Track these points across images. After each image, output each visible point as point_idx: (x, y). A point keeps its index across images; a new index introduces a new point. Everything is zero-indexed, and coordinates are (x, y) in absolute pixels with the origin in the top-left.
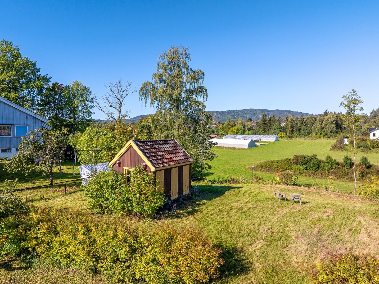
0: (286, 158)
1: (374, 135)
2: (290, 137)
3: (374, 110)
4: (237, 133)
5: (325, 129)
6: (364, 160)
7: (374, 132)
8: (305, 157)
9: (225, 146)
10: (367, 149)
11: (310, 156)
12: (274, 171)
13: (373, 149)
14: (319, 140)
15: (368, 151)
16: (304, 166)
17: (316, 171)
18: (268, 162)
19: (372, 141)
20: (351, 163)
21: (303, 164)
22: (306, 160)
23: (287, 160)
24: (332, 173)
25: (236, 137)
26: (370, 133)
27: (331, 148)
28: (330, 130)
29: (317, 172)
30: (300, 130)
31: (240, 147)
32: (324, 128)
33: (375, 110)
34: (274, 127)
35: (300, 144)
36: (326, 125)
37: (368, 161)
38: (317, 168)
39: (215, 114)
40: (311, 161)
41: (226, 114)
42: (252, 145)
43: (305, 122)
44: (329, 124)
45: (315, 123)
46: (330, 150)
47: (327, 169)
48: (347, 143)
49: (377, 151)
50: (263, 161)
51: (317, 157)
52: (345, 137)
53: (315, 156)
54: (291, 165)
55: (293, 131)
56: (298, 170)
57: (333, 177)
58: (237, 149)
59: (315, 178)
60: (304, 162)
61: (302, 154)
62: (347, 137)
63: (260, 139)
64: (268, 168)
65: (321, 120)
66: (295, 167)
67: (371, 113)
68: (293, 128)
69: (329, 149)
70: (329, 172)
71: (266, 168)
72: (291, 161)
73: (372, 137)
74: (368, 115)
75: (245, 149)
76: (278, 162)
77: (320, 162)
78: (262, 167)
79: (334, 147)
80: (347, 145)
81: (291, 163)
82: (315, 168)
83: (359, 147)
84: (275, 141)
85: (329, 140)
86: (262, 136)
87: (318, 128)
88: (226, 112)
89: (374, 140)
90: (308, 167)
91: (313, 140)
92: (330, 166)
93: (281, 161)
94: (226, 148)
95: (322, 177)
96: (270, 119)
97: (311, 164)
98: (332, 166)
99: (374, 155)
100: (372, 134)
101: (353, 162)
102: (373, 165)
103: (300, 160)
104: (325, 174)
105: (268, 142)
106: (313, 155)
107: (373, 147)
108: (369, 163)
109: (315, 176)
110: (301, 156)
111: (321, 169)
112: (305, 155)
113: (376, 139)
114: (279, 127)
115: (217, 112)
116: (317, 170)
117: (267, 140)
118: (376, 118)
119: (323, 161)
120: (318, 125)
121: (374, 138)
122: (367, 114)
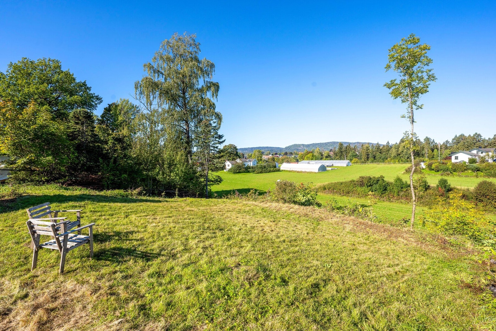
0: (350, 179)
1: (456, 158)
2: (364, 162)
3: (456, 136)
4: (312, 159)
5: (401, 156)
6: (443, 183)
7: (456, 155)
8: (371, 178)
9: (298, 170)
10: (447, 172)
11: (376, 177)
12: (336, 192)
13: (454, 173)
14: (393, 165)
15: (448, 175)
16: (369, 188)
17: (382, 194)
18: (332, 183)
19: (454, 165)
20: (426, 185)
21: (368, 186)
22: (371, 182)
23: (351, 181)
24: (402, 196)
25: (310, 163)
26: (451, 156)
27: (405, 171)
28: (407, 156)
29: (385, 195)
30: (375, 157)
31: (311, 171)
32: (399, 154)
33: (458, 136)
34: (350, 154)
35: (372, 169)
36: (402, 152)
37: (449, 184)
38: (384, 191)
39: (302, 146)
40: (378, 183)
41: (311, 146)
42: (323, 169)
43: (381, 150)
44: (405, 151)
45: (390, 150)
46: (404, 173)
47: (396, 191)
48: (424, 167)
49: (460, 175)
50: (326, 183)
51: (384, 179)
52: (422, 161)
53: (382, 177)
54: (356, 187)
55: (368, 158)
56: (363, 192)
57: (403, 200)
58: (308, 172)
59: (382, 201)
60: (370, 183)
61: (368, 176)
62: (423, 161)
63: (333, 165)
64: (330, 190)
65: (397, 147)
66: (359, 189)
67: (453, 140)
68: (368, 155)
69: (402, 173)
70: (398, 195)
71: (329, 189)
72: (355, 182)
73: (453, 160)
74: (449, 142)
75: (316, 173)
76: (342, 183)
77: (388, 184)
78: (325, 189)
79: (408, 171)
80: (423, 169)
81: (355, 184)
82: (382, 190)
83: (438, 171)
84: (347, 166)
85: (404, 165)
86: (335, 161)
87: (394, 155)
88: (311, 144)
89: (456, 163)
90: (374, 189)
91: (387, 165)
92: (399, 189)
93: (345, 183)
94: (298, 172)
95: (390, 200)
96: (346, 148)
97: (377, 186)
98: (402, 188)
99: (456, 178)
100: (453, 157)
101: (429, 184)
102: (455, 188)
103: (365, 181)
104: (394, 197)
105: (340, 167)
106: (379, 176)
107: (455, 171)
108: (450, 185)
109: (382, 199)
110: (366, 178)
111: (389, 191)
112: (371, 177)
113: (460, 162)
114: (354, 154)
115: (303, 145)
116: (384, 192)
117: (339, 165)
118: (459, 144)
119: (391, 183)
120: (393, 152)
121: (457, 161)
122: (449, 140)
